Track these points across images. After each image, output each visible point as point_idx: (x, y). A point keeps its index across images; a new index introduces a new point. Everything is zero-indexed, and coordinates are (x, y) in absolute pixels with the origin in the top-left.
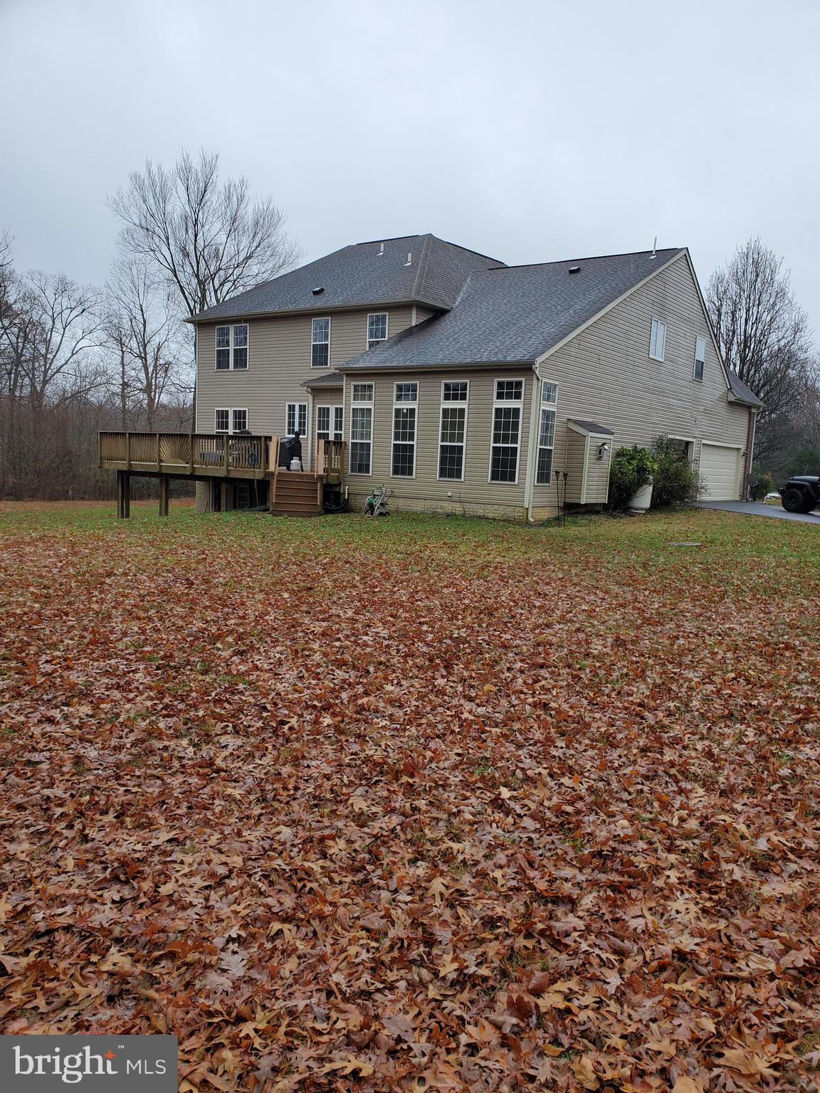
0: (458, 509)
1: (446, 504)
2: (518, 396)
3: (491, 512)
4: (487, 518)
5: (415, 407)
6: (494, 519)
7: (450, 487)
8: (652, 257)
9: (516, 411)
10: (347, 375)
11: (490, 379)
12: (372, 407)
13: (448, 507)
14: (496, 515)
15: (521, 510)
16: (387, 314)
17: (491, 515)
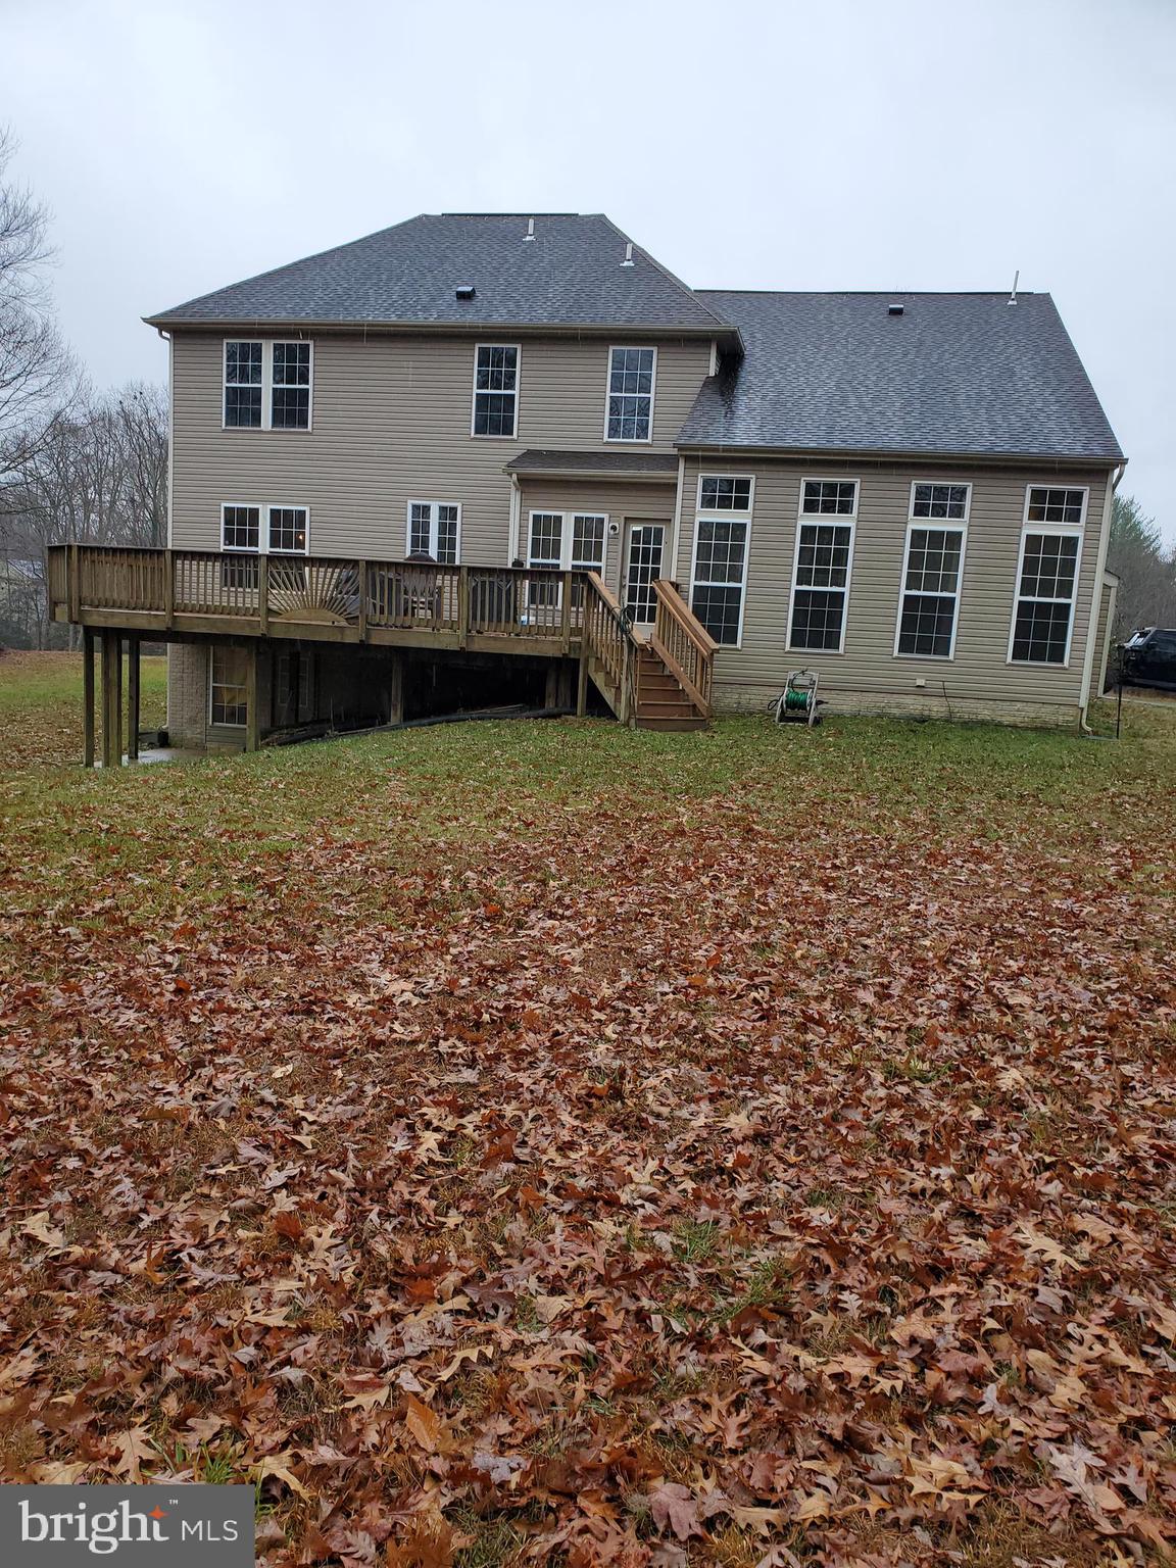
0: (936, 708)
1: (908, 700)
2: (1074, 517)
3: (1008, 714)
4: (999, 725)
5: (852, 524)
6: (1015, 727)
7: (922, 670)
8: (1010, 303)
9: (1070, 543)
10: (688, 459)
11: (1020, 483)
12: (748, 521)
13: (914, 705)
14: (1019, 719)
15: (1072, 711)
16: (655, 349)
17: (1006, 720)
